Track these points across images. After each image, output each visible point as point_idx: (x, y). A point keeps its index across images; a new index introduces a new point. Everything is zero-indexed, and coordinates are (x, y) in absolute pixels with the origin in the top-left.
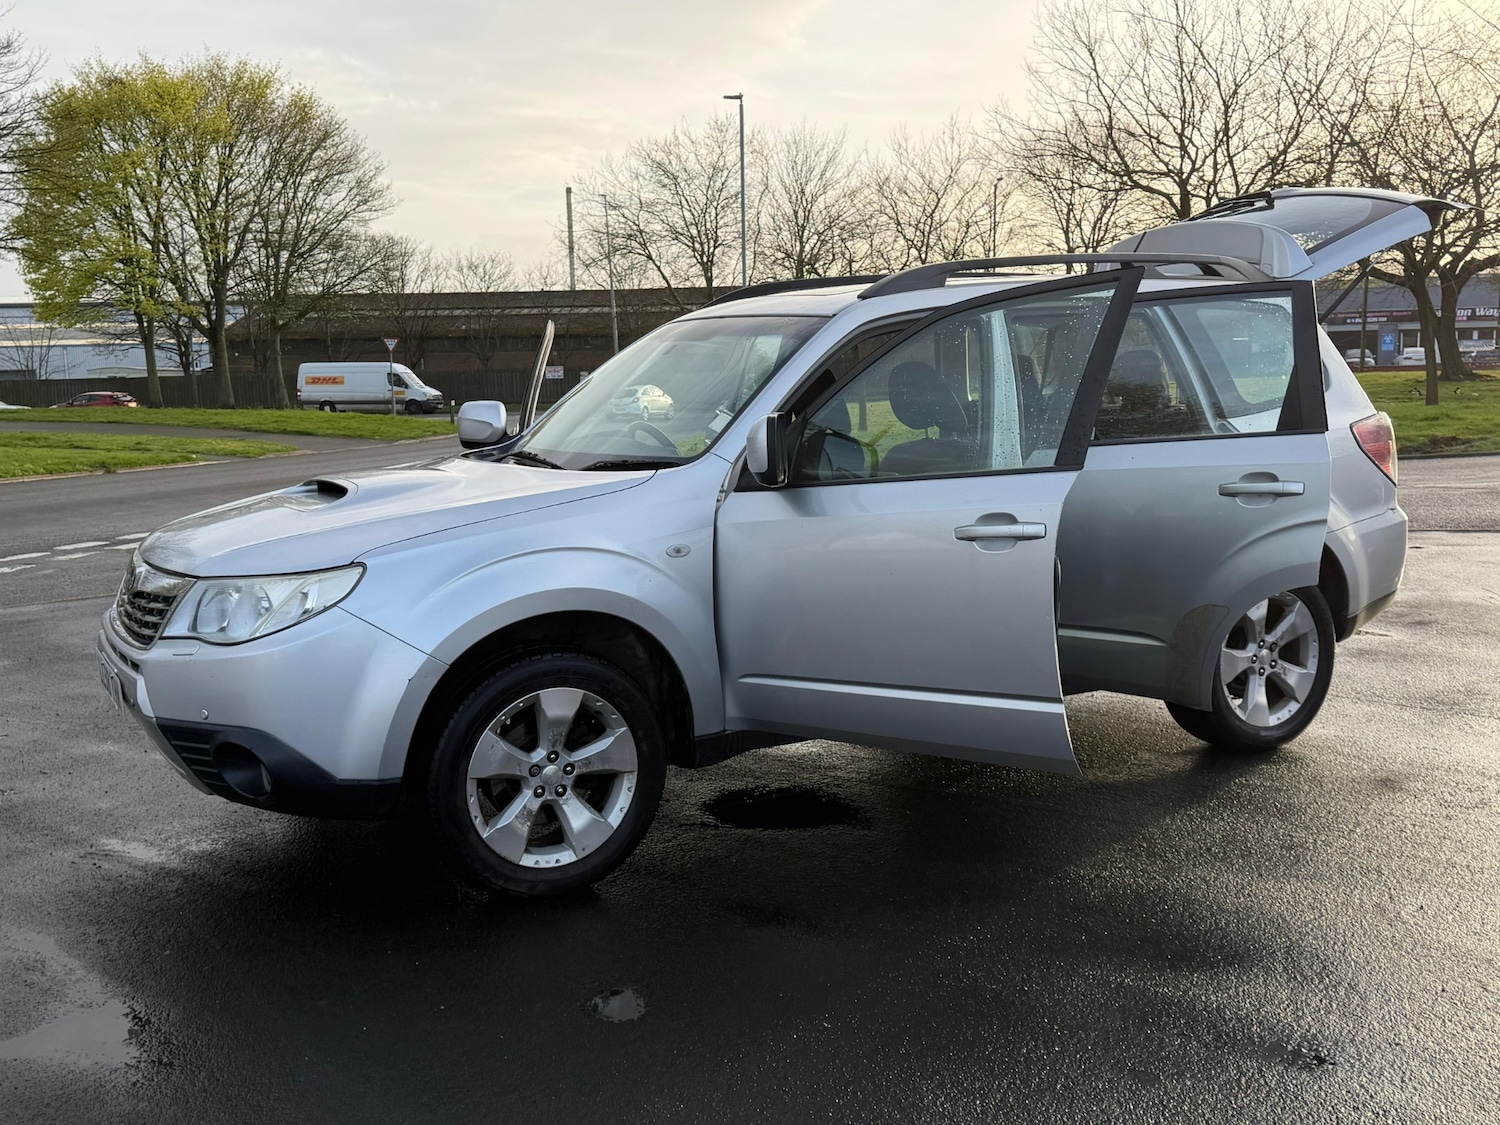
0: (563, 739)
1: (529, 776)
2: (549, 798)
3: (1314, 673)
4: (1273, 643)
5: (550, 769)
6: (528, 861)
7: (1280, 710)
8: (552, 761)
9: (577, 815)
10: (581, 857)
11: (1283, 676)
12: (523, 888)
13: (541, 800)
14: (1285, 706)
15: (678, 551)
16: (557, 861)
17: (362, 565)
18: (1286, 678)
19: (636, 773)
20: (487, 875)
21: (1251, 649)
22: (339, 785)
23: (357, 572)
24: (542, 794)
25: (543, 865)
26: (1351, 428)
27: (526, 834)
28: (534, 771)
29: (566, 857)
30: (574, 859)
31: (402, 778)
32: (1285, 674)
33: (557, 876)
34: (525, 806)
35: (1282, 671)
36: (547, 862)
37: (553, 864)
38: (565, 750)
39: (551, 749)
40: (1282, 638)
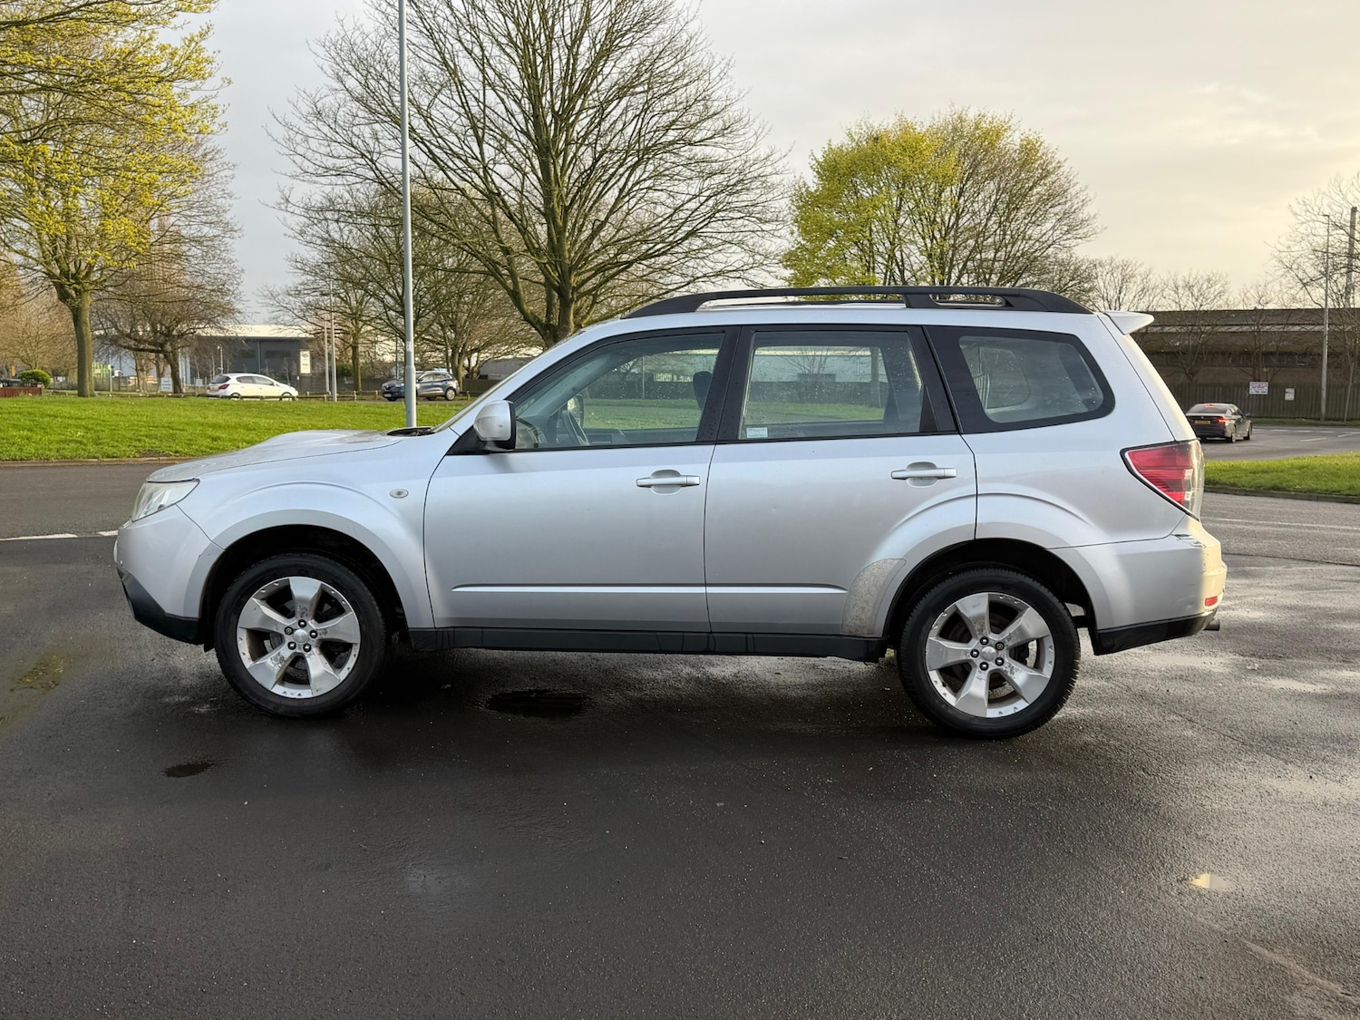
0: (311, 613)
1: (284, 633)
2: (298, 651)
3: (1049, 677)
4: (999, 643)
5: (300, 632)
6: (279, 690)
7: (1006, 705)
8: (302, 627)
9: (317, 664)
10: (315, 695)
11: (1009, 674)
12: (270, 707)
13: (292, 652)
14: (1013, 703)
15: (399, 493)
16: (299, 695)
17: (198, 481)
18: (1013, 677)
19: (359, 645)
20: (247, 693)
21: (974, 644)
22: (169, 618)
23: (194, 484)
24: (295, 647)
25: (288, 695)
26: (1122, 452)
27: (276, 672)
28: (291, 631)
29: (305, 693)
30: (310, 696)
31: (199, 620)
32: (1011, 672)
33: (296, 704)
34: (279, 654)
35: (1009, 670)
36: (292, 694)
37: (296, 696)
38: (313, 621)
39: (300, 618)
40: (1009, 638)
